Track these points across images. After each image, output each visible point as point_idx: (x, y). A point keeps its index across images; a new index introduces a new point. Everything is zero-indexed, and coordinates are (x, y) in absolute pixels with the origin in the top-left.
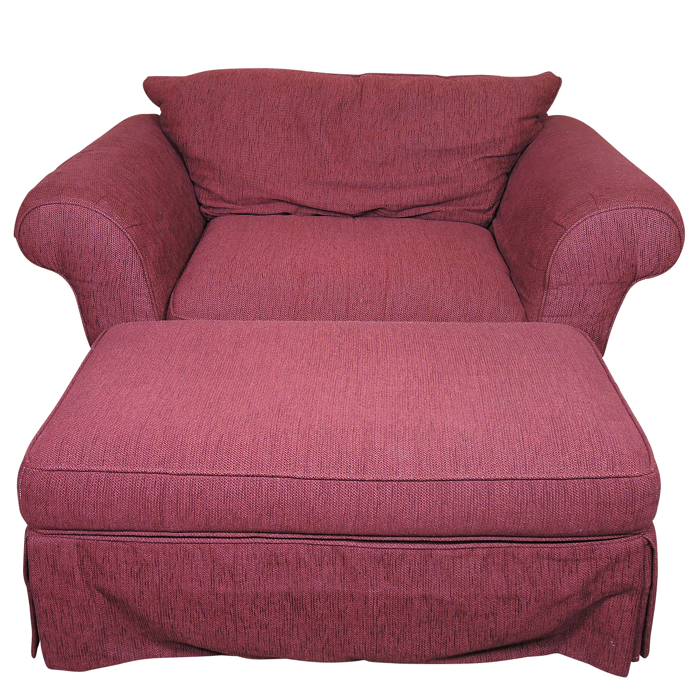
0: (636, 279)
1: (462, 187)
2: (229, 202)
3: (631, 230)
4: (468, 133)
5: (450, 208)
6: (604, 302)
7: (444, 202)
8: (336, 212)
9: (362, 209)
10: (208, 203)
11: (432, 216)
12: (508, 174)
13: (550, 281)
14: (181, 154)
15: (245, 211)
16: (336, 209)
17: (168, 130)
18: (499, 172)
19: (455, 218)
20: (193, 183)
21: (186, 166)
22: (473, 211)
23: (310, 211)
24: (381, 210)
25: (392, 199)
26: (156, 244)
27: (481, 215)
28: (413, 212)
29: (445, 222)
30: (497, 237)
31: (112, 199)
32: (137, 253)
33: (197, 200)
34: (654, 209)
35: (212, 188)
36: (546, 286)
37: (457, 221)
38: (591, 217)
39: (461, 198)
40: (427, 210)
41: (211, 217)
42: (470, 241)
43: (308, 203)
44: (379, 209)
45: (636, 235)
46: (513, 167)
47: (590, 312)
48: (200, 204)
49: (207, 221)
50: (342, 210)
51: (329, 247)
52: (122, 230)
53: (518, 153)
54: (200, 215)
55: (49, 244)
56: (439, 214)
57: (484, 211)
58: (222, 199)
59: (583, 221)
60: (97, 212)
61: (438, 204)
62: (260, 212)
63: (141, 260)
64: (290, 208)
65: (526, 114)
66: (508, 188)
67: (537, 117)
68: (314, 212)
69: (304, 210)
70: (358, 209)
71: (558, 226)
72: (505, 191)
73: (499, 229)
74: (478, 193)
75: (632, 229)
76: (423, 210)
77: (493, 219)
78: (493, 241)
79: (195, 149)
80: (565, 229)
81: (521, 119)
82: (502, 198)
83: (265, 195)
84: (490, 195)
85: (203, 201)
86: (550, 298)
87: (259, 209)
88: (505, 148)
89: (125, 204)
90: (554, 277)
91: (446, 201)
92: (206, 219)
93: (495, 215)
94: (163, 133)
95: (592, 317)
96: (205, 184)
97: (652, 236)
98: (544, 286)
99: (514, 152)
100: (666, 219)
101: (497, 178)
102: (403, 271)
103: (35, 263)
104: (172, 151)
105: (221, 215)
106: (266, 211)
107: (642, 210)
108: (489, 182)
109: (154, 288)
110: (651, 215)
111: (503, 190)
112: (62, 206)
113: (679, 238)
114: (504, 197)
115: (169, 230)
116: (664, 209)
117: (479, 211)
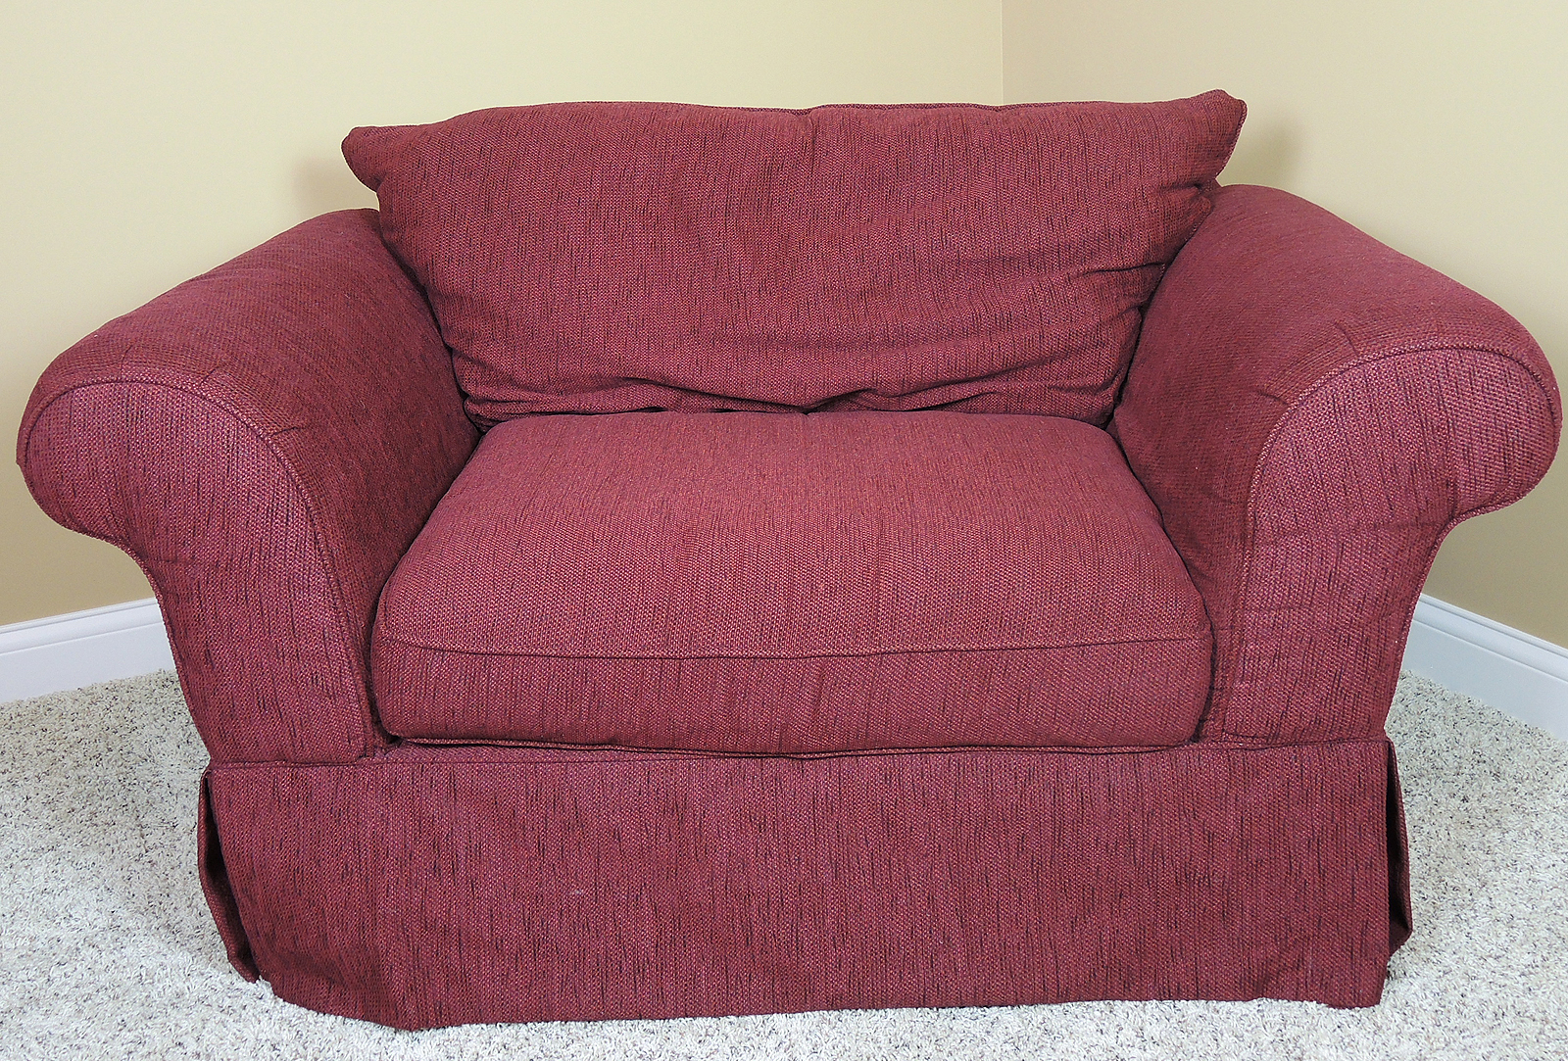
0: (1455, 514)
1: (1042, 337)
2: (526, 388)
3: (1438, 399)
4: (1049, 221)
5: (1019, 386)
6: (1387, 571)
7: (1004, 372)
8: (764, 403)
9: (822, 394)
10: (483, 391)
11: (978, 404)
12: (1142, 309)
13: (1255, 524)
14: (422, 289)
15: (563, 406)
16: (764, 393)
17: (394, 237)
18: (1124, 304)
19: (1031, 406)
20: (450, 350)
21: (433, 314)
22: (1069, 389)
23: (708, 403)
24: (865, 395)
25: (888, 368)
26: (347, 472)
27: (1086, 399)
28: (936, 396)
29: (1007, 416)
30: (1127, 444)
31: (243, 370)
32: (299, 491)
33: (458, 386)
34: (1487, 350)
35: (490, 358)
36: (1247, 539)
37: (1034, 414)
38: (1342, 372)
39: (1041, 361)
40: (967, 390)
41: (490, 424)
42: (1066, 451)
43: (700, 384)
44: (860, 391)
45: (1449, 411)
46: (1153, 294)
47: (1356, 596)
48: (464, 396)
49: (479, 429)
50: (778, 395)
51: (747, 472)
52: (262, 439)
53: (1161, 262)
54: (464, 418)
55: (94, 474)
56: (994, 398)
57: (1094, 390)
58: (511, 381)
59: (1325, 383)
60: (205, 399)
61: (990, 376)
62: (597, 407)
63: (308, 508)
64: (666, 397)
65: (1174, 178)
66: (1145, 338)
67: (1198, 186)
68: (718, 404)
69: (694, 401)
70: (813, 393)
71: (1268, 400)
72: (1137, 343)
73: (1130, 425)
74: (1079, 351)
75: (1440, 399)
76: (958, 392)
77: (1114, 408)
78: (1118, 452)
79: (452, 275)
80: (1284, 403)
81: (1164, 189)
82: (1131, 361)
83: (606, 370)
84: (1105, 353)
85: (470, 389)
86: (1260, 566)
87: (592, 400)
88: (1133, 251)
89: (272, 382)
90: (1266, 517)
91: (1008, 371)
92: (478, 429)
93: (1118, 399)
94: (385, 244)
95: (1359, 610)
96: (475, 350)
97: (1488, 412)
98: (1243, 538)
99: (1152, 259)
100: (1515, 371)
101: (1120, 316)
102: (916, 518)
103: (63, 522)
104: (403, 282)
105: (511, 416)
106: (610, 404)
107: (1459, 352)
108: (1100, 325)
109: (342, 574)
110: (1482, 364)
111: (1133, 343)
112: (125, 387)
113: (1548, 414)
114: (1137, 359)
115: (384, 443)
116: (1509, 348)
117: (1082, 390)
